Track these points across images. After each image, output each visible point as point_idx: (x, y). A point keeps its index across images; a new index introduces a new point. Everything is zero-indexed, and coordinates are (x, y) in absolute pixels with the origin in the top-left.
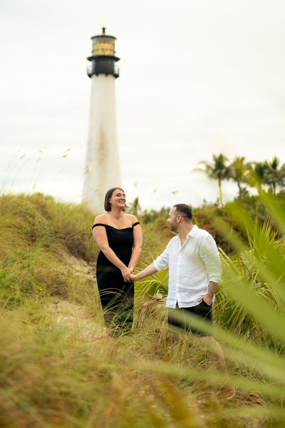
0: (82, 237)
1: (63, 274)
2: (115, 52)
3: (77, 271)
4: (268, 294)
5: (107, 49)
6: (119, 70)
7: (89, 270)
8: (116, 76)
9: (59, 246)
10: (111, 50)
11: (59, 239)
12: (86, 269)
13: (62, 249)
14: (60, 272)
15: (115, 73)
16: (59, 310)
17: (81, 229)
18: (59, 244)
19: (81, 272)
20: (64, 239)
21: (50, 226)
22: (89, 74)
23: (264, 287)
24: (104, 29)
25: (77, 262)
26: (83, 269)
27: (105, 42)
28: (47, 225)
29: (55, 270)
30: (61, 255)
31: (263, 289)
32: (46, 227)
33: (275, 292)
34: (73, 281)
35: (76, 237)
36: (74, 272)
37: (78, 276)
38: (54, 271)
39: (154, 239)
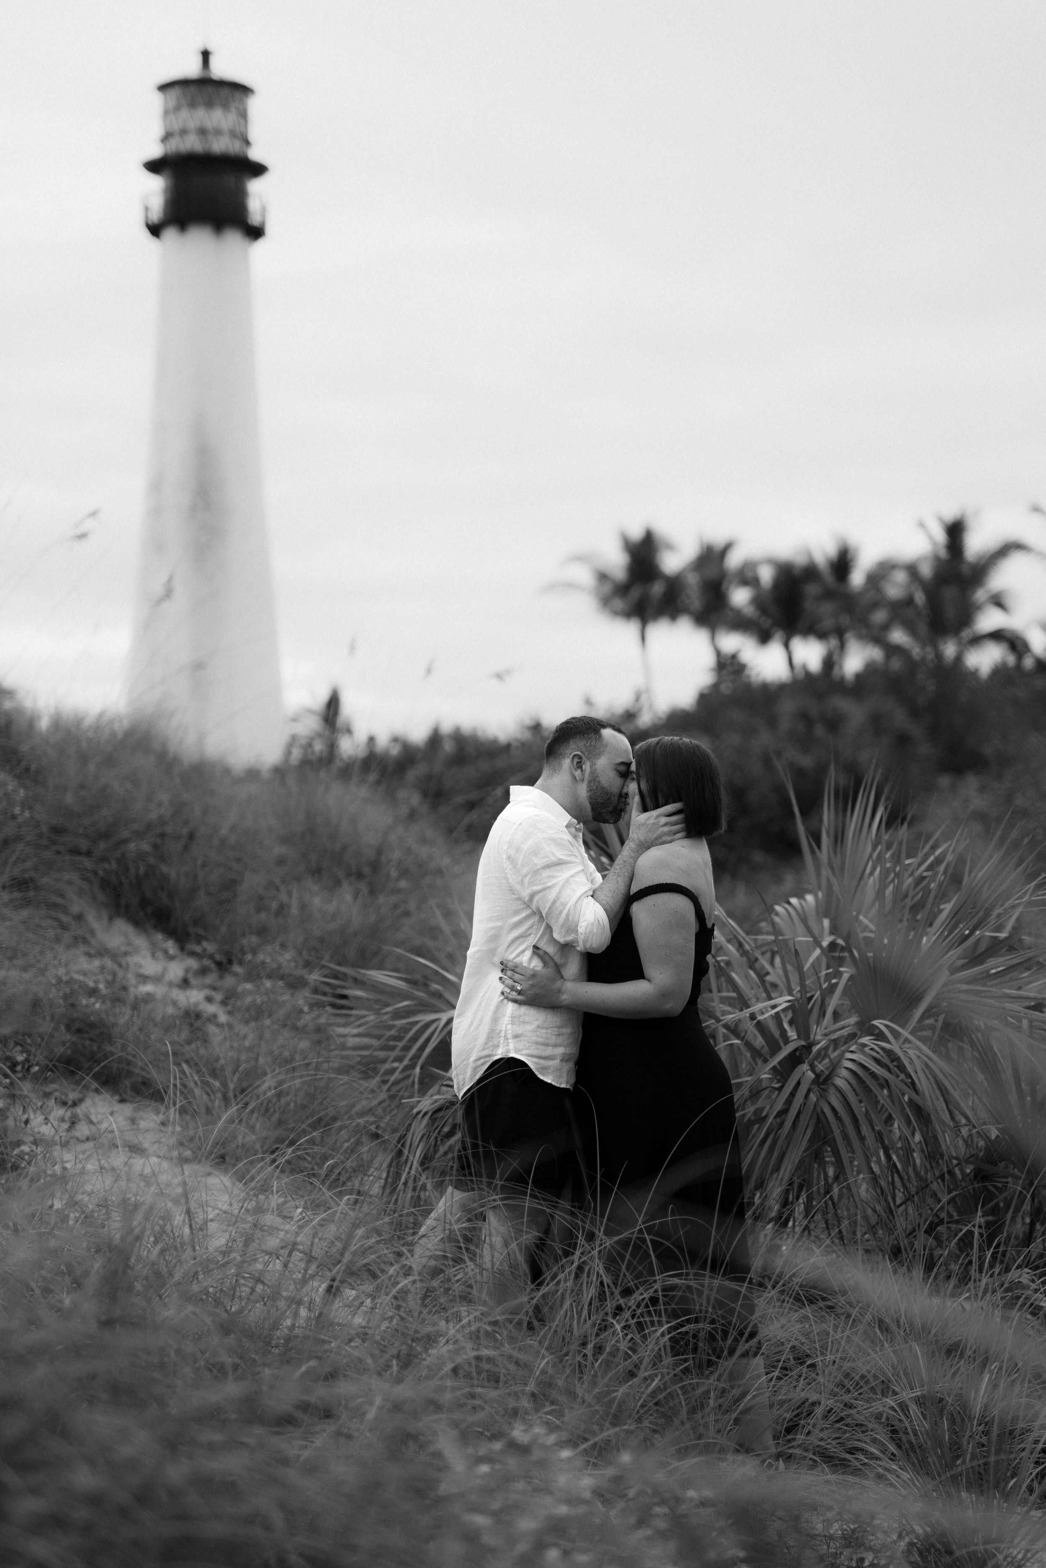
0: (155, 846)
1: (93, 992)
2: (247, 143)
3: (144, 979)
4: (886, 1060)
5: (218, 132)
6: (264, 209)
7: (187, 971)
8: (255, 233)
9: (70, 883)
10: (233, 134)
11: (67, 857)
12: (176, 970)
13: (80, 893)
14: (81, 987)
15: (250, 222)
16: (83, 1130)
17: (153, 816)
18: (67, 876)
19: (157, 979)
20: (89, 854)
21: (31, 808)
22: (150, 222)
23: (871, 1035)
24: (206, 55)
25: (140, 941)
26: (165, 969)
27: (209, 105)
28: (23, 805)
29: (64, 978)
30: (79, 918)
31: (865, 1040)
32: (17, 810)
33: (910, 1052)
34: (132, 1016)
35: (132, 846)
36: (132, 980)
37: (149, 998)
38: (60, 981)
39: (424, 851)
